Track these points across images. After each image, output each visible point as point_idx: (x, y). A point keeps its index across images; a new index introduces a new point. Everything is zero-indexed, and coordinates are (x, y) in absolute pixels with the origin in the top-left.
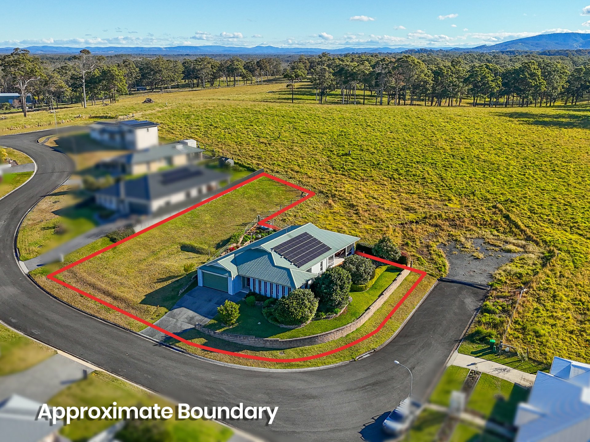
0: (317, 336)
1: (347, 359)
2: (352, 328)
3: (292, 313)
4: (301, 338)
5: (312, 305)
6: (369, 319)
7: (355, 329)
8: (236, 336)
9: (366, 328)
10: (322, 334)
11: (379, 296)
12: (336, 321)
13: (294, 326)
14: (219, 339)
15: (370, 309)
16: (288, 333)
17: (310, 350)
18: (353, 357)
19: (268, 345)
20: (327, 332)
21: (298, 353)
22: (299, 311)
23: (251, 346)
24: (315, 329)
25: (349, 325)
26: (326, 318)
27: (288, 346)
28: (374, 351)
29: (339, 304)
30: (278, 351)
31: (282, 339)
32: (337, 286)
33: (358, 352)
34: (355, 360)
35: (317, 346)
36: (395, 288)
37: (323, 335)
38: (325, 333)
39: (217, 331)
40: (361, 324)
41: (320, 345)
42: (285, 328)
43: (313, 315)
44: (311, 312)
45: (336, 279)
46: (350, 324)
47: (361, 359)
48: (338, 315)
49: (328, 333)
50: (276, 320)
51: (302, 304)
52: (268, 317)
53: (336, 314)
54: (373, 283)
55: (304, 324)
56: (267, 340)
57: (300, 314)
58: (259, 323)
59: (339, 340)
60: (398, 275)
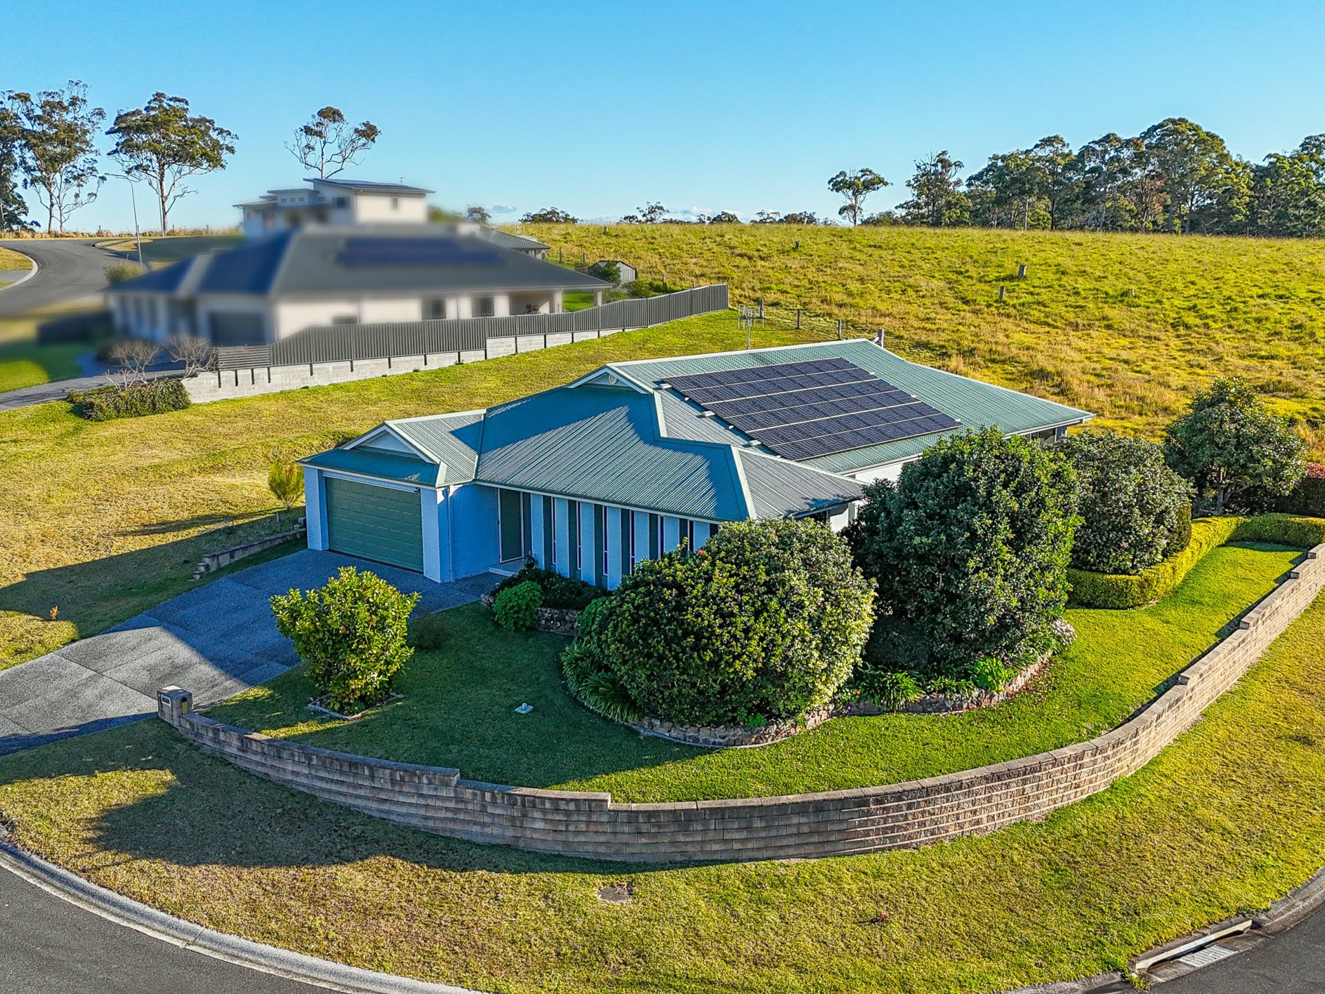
0: (862, 801)
1: (1067, 968)
2: (1084, 775)
3: (699, 637)
4: (755, 801)
5: (836, 604)
6: (1181, 740)
7: (1101, 786)
8: (353, 764)
9: (1168, 784)
10: (896, 787)
11: (1223, 635)
12: (986, 728)
13: (721, 730)
14: (264, 779)
15: (1184, 682)
16: (673, 773)
17: (812, 885)
18: (1109, 954)
19: (538, 830)
20: (928, 782)
21: (725, 902)
22: (746, 631)
23: (431, 835)
24: (852, 758)
25: (1068, 751)
26: (922, 708)
27: (664, 849)
28: (1256, 925)
29: (1002, 626)
30: (598, 880)
31: (630, 800)
32: (992, 513)
33: (1143, 924)
34: (1126, 982)
35: (862, 862)
36: (1294, 615)
37: (899, 796)
38: (914, 784)
39: (255, 736)
40: (1141, 762)
41: (881, 860)
42: (669, 743)
43: (844, 671)
44: (826, 648)
45: (991, 481)
46: (1077, 748)
47: (1169, 973)
48: (999, 697)
49: (937, 789)
50: (620, 695)
51: (770, 588)
52: (582, 677)
53: (986, 686)
54: (1179, 582)
55: (786, 726)
56: (535, 802)
57: (754, 646)
58: (523, 709)
59: (1007, 837)
60: (1297, 562)
